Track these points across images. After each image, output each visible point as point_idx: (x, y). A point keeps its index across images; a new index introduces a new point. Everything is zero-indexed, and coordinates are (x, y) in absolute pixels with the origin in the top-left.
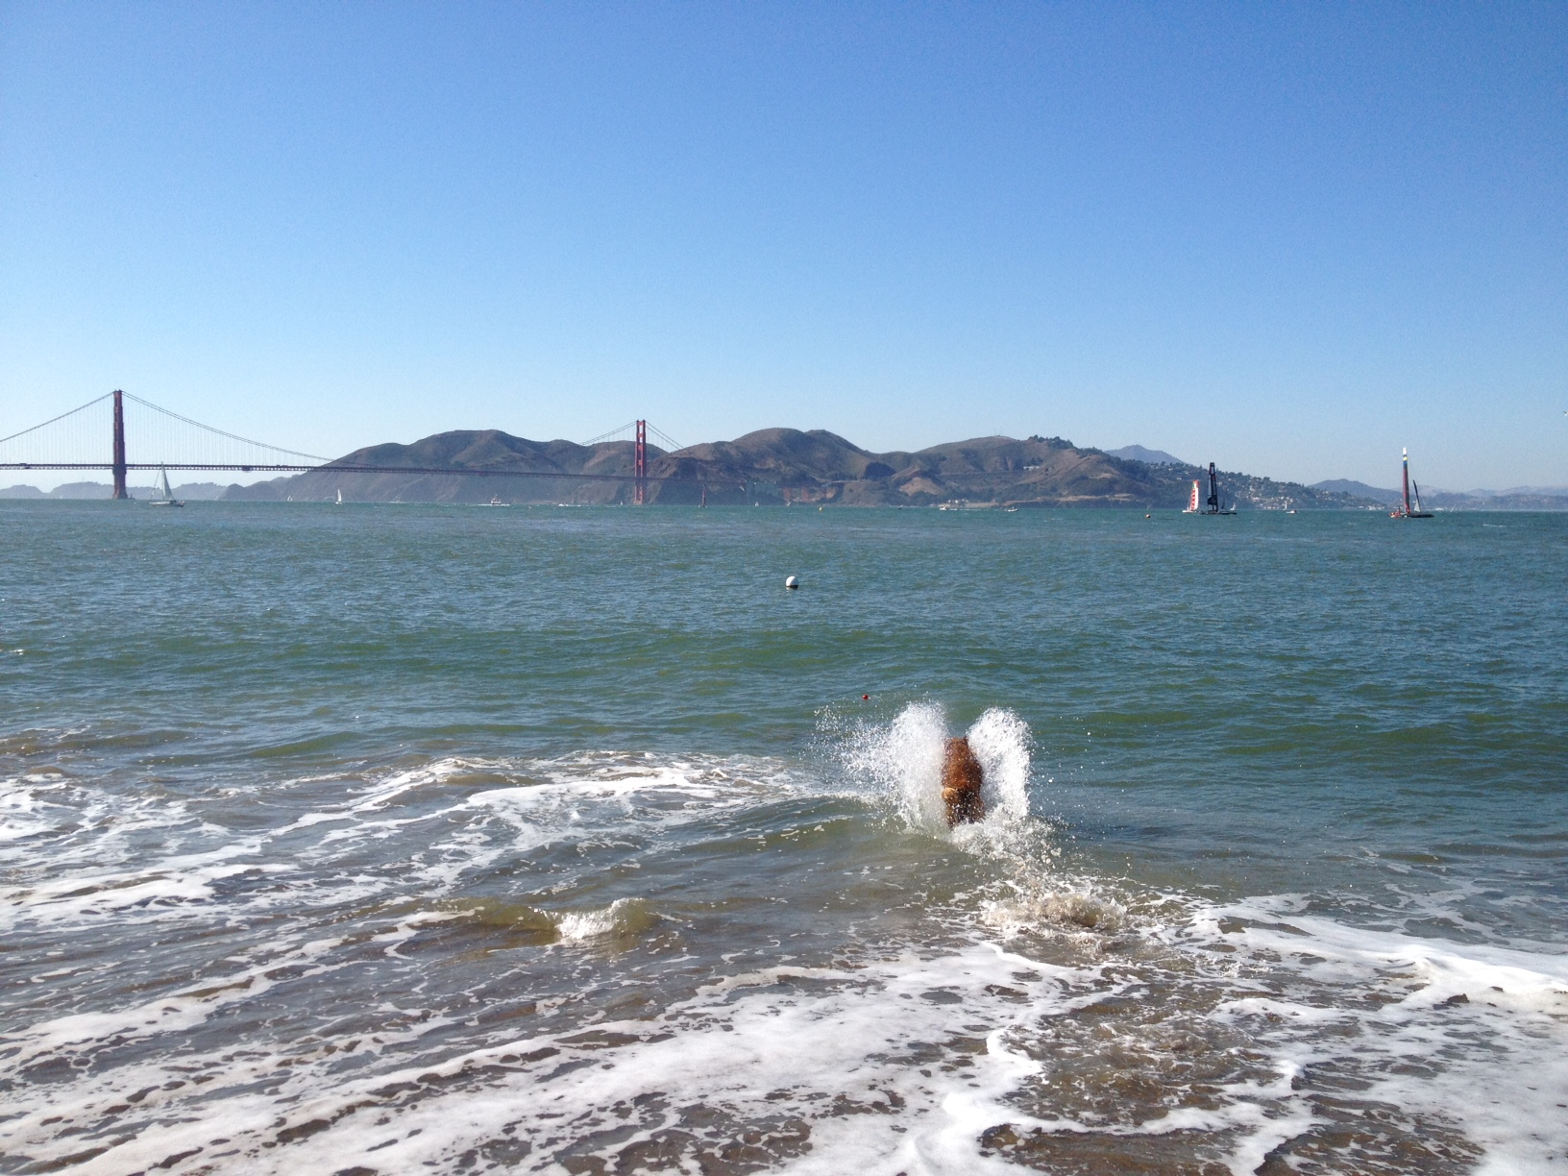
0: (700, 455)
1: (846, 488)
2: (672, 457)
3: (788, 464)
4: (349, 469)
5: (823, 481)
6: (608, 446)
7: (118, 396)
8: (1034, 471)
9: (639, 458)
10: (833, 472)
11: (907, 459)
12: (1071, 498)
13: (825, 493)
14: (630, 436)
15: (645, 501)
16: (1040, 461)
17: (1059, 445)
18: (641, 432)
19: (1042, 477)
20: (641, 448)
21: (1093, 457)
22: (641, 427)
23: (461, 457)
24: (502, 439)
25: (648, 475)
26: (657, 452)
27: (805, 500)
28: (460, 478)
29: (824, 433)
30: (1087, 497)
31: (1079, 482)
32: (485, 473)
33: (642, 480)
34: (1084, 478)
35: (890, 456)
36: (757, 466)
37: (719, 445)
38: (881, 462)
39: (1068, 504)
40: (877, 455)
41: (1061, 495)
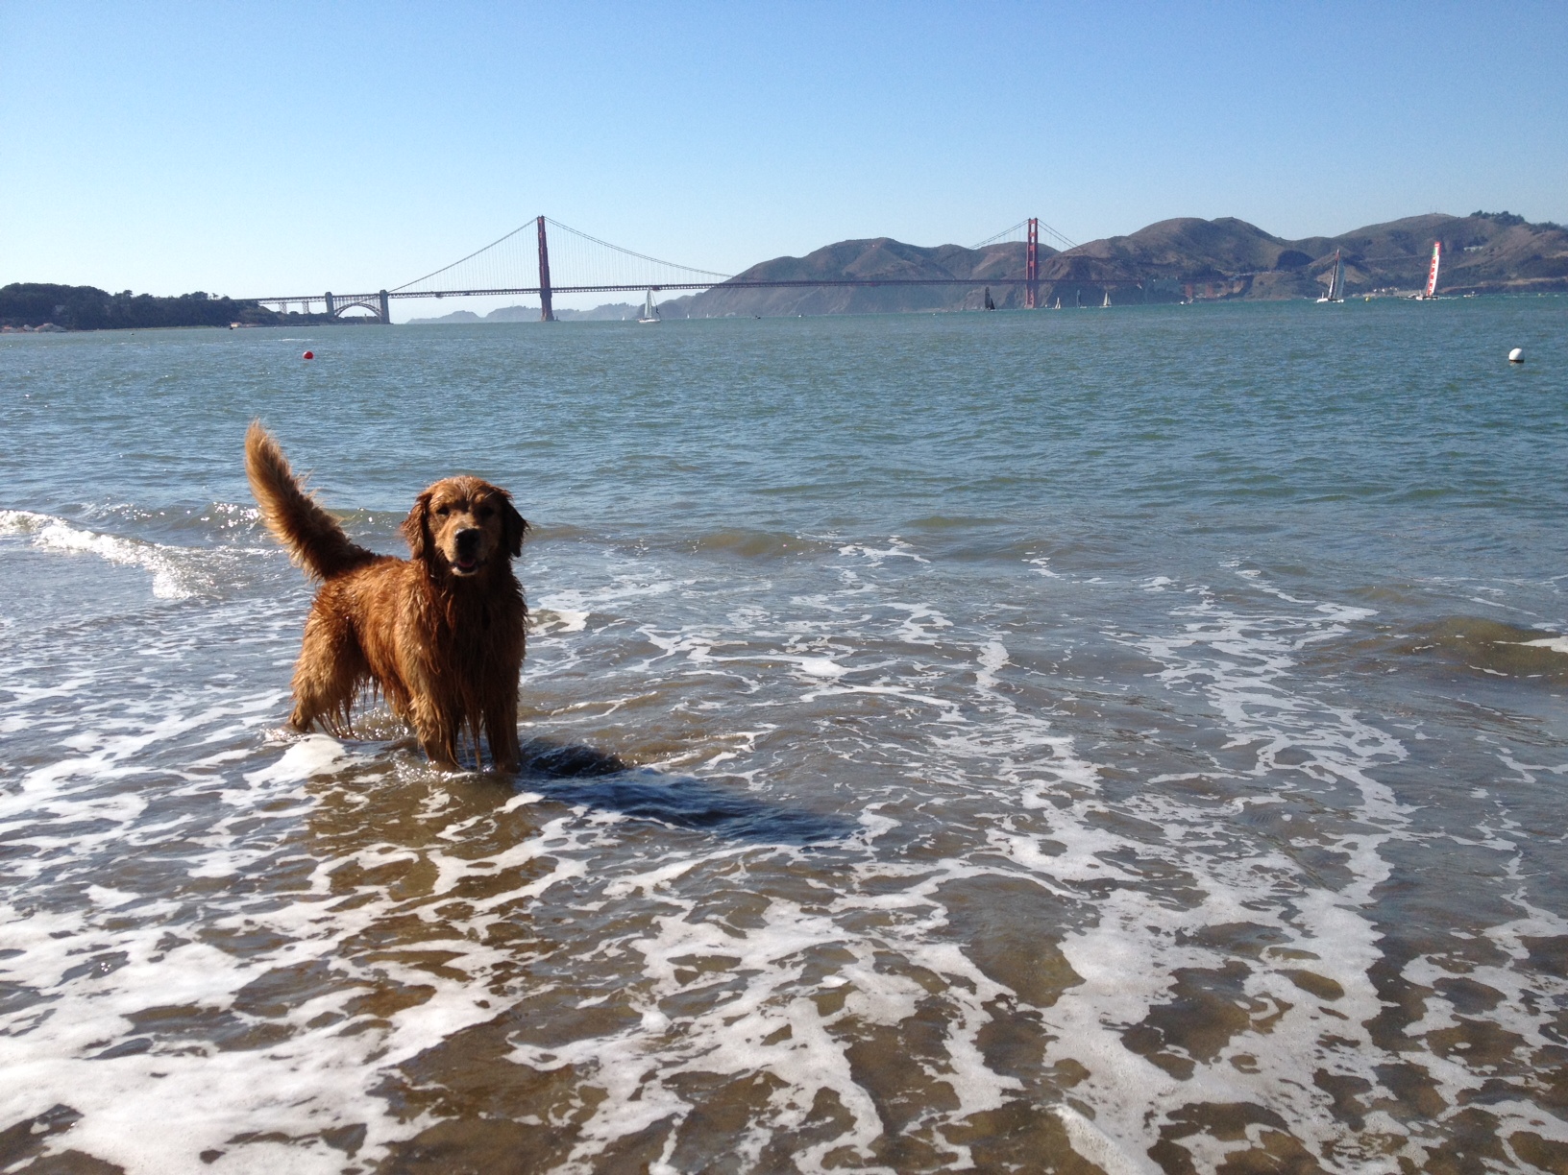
0: (1094, 252)
1: (1255, 282)
2: (1065, 256)
3: (1190, 257)
4: (748, 285)
5: (1230, 273)
6: (998, 248)
7: (541, 221)
8: (1477, 252)
9: (1030, 260)
10: (1242, 264)
11: (1326, 245)
12: (1521, 282)
13: (1232, 287)
14: (1022, 236)
15: (1037, 304)
16: (1483, 241)
17: (1507, 220)
18: (1033, 231)
19: (1487, 258)
20: (1032, 248)
21: (1549, 233)
22: (1033, 226)
23: (851, 268)
24: (890, 246)
25: (1040, 277)
26: (1049, 252)
27: (1212, 296)
28: (851, 289)
29: (1232, 221)
30: (1541, 280)
31: (1532, 262)
32: (875, 283)
33: (1033, 283)
34: (1537, 257)
35: (1307, 242)
36: (1155, 261)
37: (1115, 240)
38: (1295, 249)
39: (1517, 289)
40: (1291, 242)
41: (1509, 279)
